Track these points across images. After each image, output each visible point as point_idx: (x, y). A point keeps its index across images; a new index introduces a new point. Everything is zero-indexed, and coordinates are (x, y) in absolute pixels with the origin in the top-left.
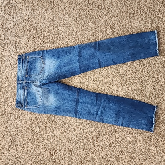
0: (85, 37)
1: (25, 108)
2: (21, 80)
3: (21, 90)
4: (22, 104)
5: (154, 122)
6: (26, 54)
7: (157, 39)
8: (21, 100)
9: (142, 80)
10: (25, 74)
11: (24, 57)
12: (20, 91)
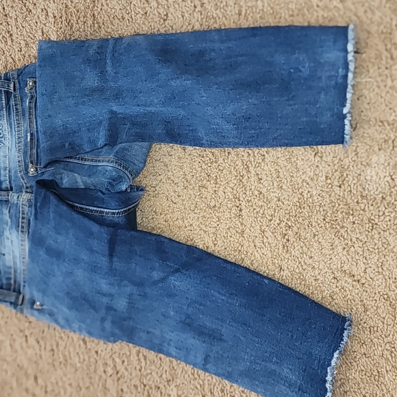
0: (34, 27)
1: (32, 308)
2: (12, 189)
3: (14, 233)
4: (19, 293)
5: (328, 385)
6: (21, 72)
7: (352, 67)
8: (15, 271)
9: (241, 210)
10: (28, 160)
11: (12, 85)
12: (9, 236)
